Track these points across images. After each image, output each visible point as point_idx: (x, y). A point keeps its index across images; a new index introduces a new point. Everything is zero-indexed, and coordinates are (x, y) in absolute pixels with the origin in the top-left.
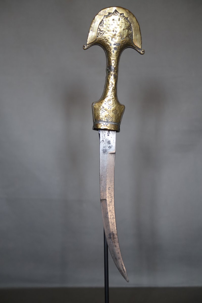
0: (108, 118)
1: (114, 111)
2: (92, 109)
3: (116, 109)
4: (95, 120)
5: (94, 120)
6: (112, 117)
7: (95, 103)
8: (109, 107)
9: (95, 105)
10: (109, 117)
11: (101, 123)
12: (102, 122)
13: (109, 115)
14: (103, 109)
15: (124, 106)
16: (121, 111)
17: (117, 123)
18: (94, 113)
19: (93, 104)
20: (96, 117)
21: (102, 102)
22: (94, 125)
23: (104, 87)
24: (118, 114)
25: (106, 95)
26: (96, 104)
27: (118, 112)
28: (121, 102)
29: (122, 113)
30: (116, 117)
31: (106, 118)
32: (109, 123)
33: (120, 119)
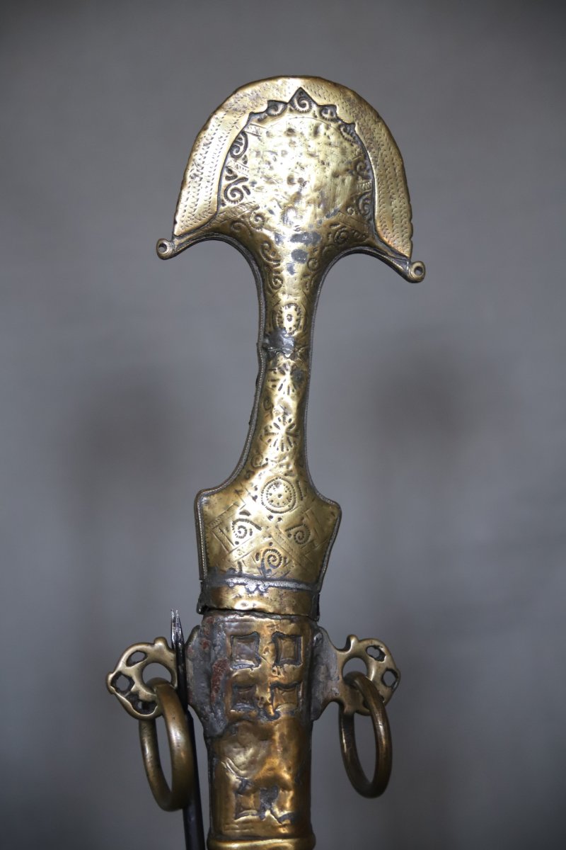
0: (265, 561)
1: (292, 531)
2: (197, 521)
3: (302, 519)
4: (209, 569)
5: (205, 570)
6: (285, 558)
7: (207, 495)
8: (272, 511)
9: (208, 503)
10: (272, 558)
11: (238, 584)
12: (241, 580)
13: (273, 547)
14: (247, 521)
15: (339, 508)
16: (326, 529)
17: (307, 584)
18: (205, 538)
19: (199, 496)
20: (211, 558)
21: (239, 488)
22: (202, 590)
24: (312, 541)
25: (258, 459)
26: (214, 499)
27: (312, 533)
28: (326, 489)
29: (328, 539)
30: (301, 556)
31: (259, 562)
32: (271, 584)
33: (322, 567)
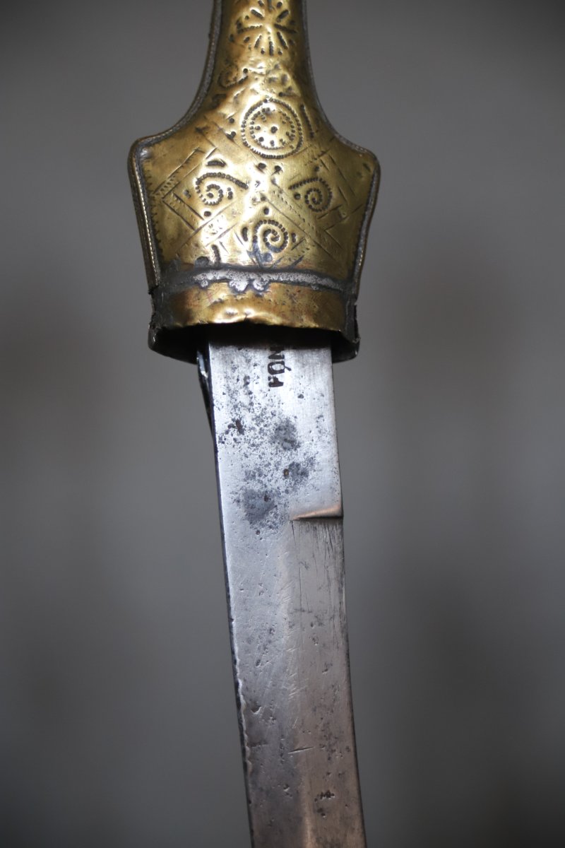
0: (260, 244)
1: (301, 191)
2: (135, 189)
3: (316, 169)
4: (164, 265)
5: (157, 270)
6: (293, 235)
7: (148, 145)
8: (263, 156)
9: (150, 157)
10: (269, 236)
11: (214, 281)
12: (220, 275)
13: (270, 215)
14: (221, 176)
15: (374, 159)
16: (356, 191)
17: (334, 280)
18: (151, 218)
19: (135, 148)
20: (165, 247)
21: (202, 125)
22: (156, 307)
23: (210, 36)
24: (335, 209)
25: (230, 73)
26: (161, 150)
27: (335, 194)
28: (346, 130)
29: (364, 206)
30: (320, 232)
31: (248, 245)
32: (274, 277)
33: (356, 254)
